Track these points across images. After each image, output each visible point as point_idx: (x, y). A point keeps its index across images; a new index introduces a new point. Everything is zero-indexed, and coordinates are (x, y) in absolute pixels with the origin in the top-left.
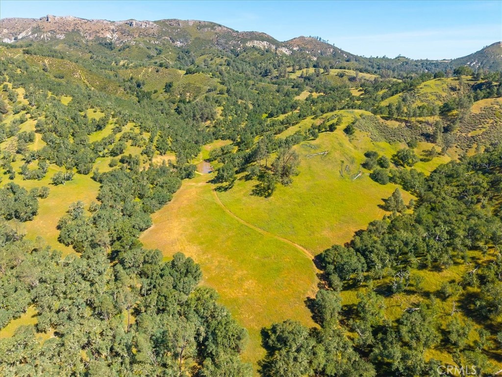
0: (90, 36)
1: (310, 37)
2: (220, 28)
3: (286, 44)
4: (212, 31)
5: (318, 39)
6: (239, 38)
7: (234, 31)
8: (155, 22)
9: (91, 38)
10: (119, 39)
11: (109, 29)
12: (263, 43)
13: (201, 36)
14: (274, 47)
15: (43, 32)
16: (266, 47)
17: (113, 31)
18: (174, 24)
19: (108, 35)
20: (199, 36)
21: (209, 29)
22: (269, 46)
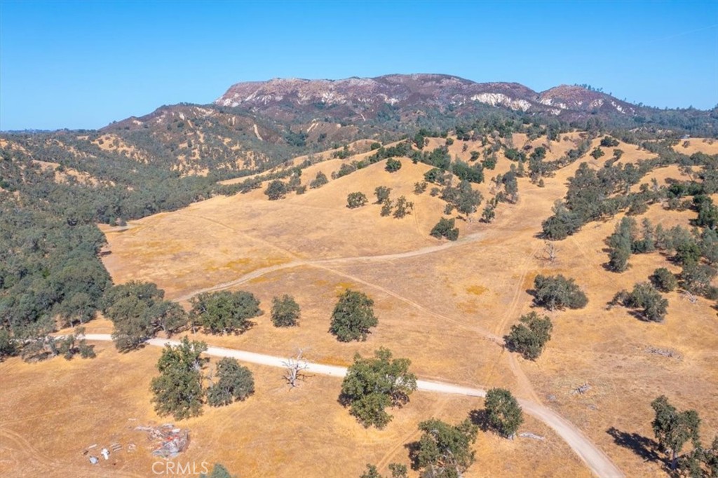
0: (307, 96)
1: (575, 85)
2: (448, 81)
4: (437, 84)
5: (587, 88)
9: (306, 99)
11: (327, 88)
12: (495, 96)
13: (422, 91)
14: (509, 100)
15: (265, 95)
16: (499, 101)
17: (331, 90)
18: (394, 80)
19: (324, 95)
20: (419, 91)
21: (434, 82)
22: (503, 99)
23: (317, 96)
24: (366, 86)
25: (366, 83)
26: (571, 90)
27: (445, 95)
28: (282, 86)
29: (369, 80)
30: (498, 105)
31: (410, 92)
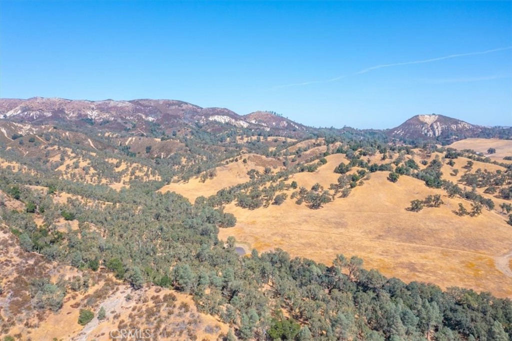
0: (73, 113)
1: (266, 111)
2: (186, 105)
3: (245, 118)
4: (180, 108)
5: (273, 113)
6: (202, 113)
7: (198, 107)
8: (130, 102)
9: (74, 115)
10: (99, 115)
11: (90, 107)
12: (223, 117)
13: (170, 112)
14: (233, 121)
15: (33, 111)
16: (227, 121)
17: (93, 109)
18: (147, 103)
19: (89, 113)
20: (168, 112)
21: (177, 106)
22: (229, 119)
23: (83, 113)
24: (125, 107)
25: (124, 105)
26: (265, 115)
27: (188, 116)
28: (48, 105)
29: (127, 103)
30: (227, 124)
31: (161, 112)
